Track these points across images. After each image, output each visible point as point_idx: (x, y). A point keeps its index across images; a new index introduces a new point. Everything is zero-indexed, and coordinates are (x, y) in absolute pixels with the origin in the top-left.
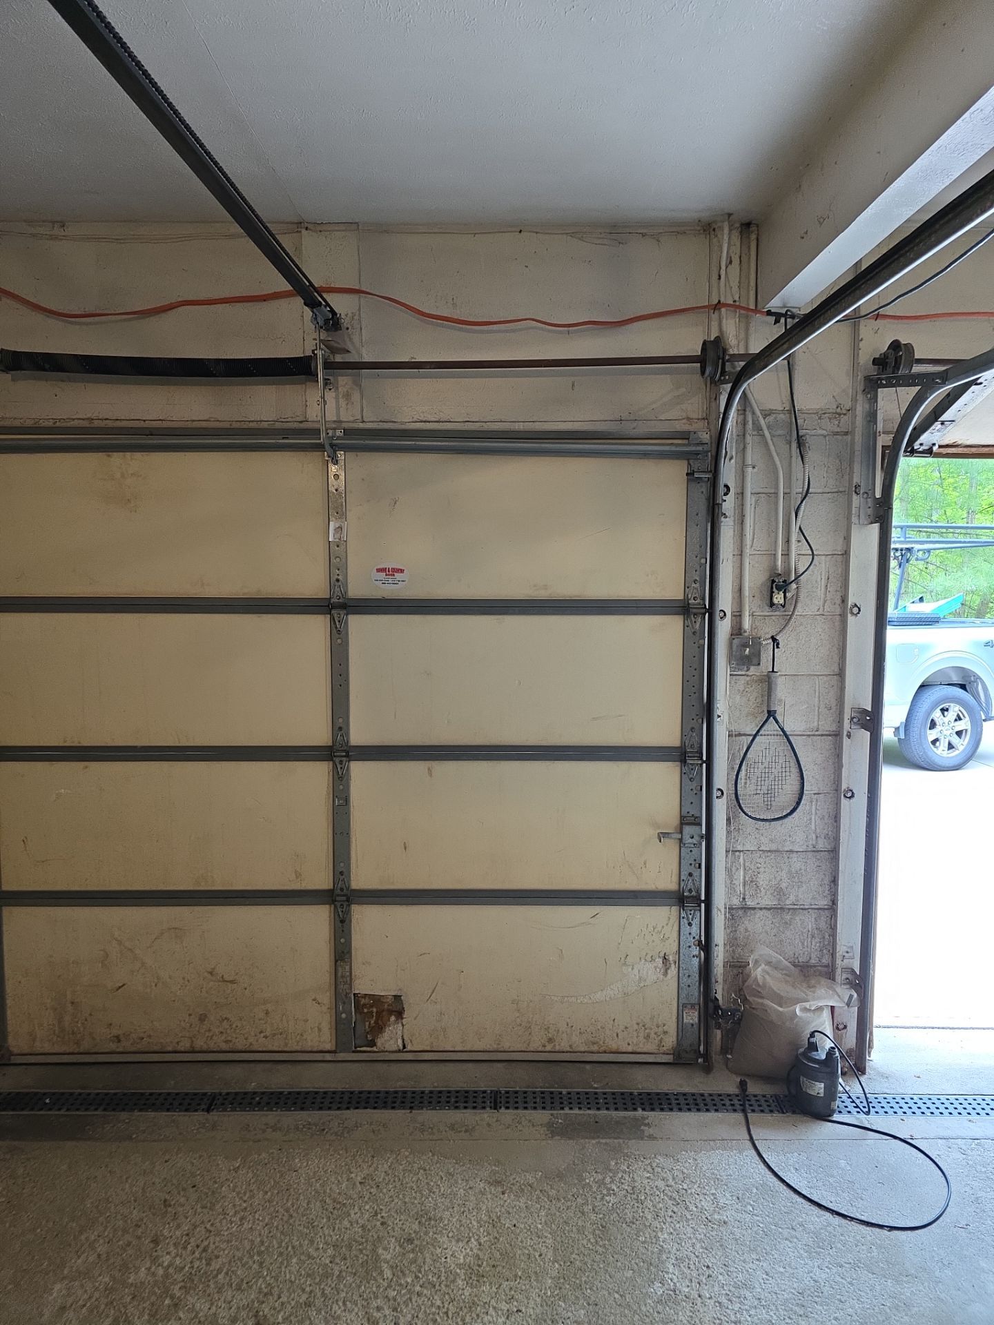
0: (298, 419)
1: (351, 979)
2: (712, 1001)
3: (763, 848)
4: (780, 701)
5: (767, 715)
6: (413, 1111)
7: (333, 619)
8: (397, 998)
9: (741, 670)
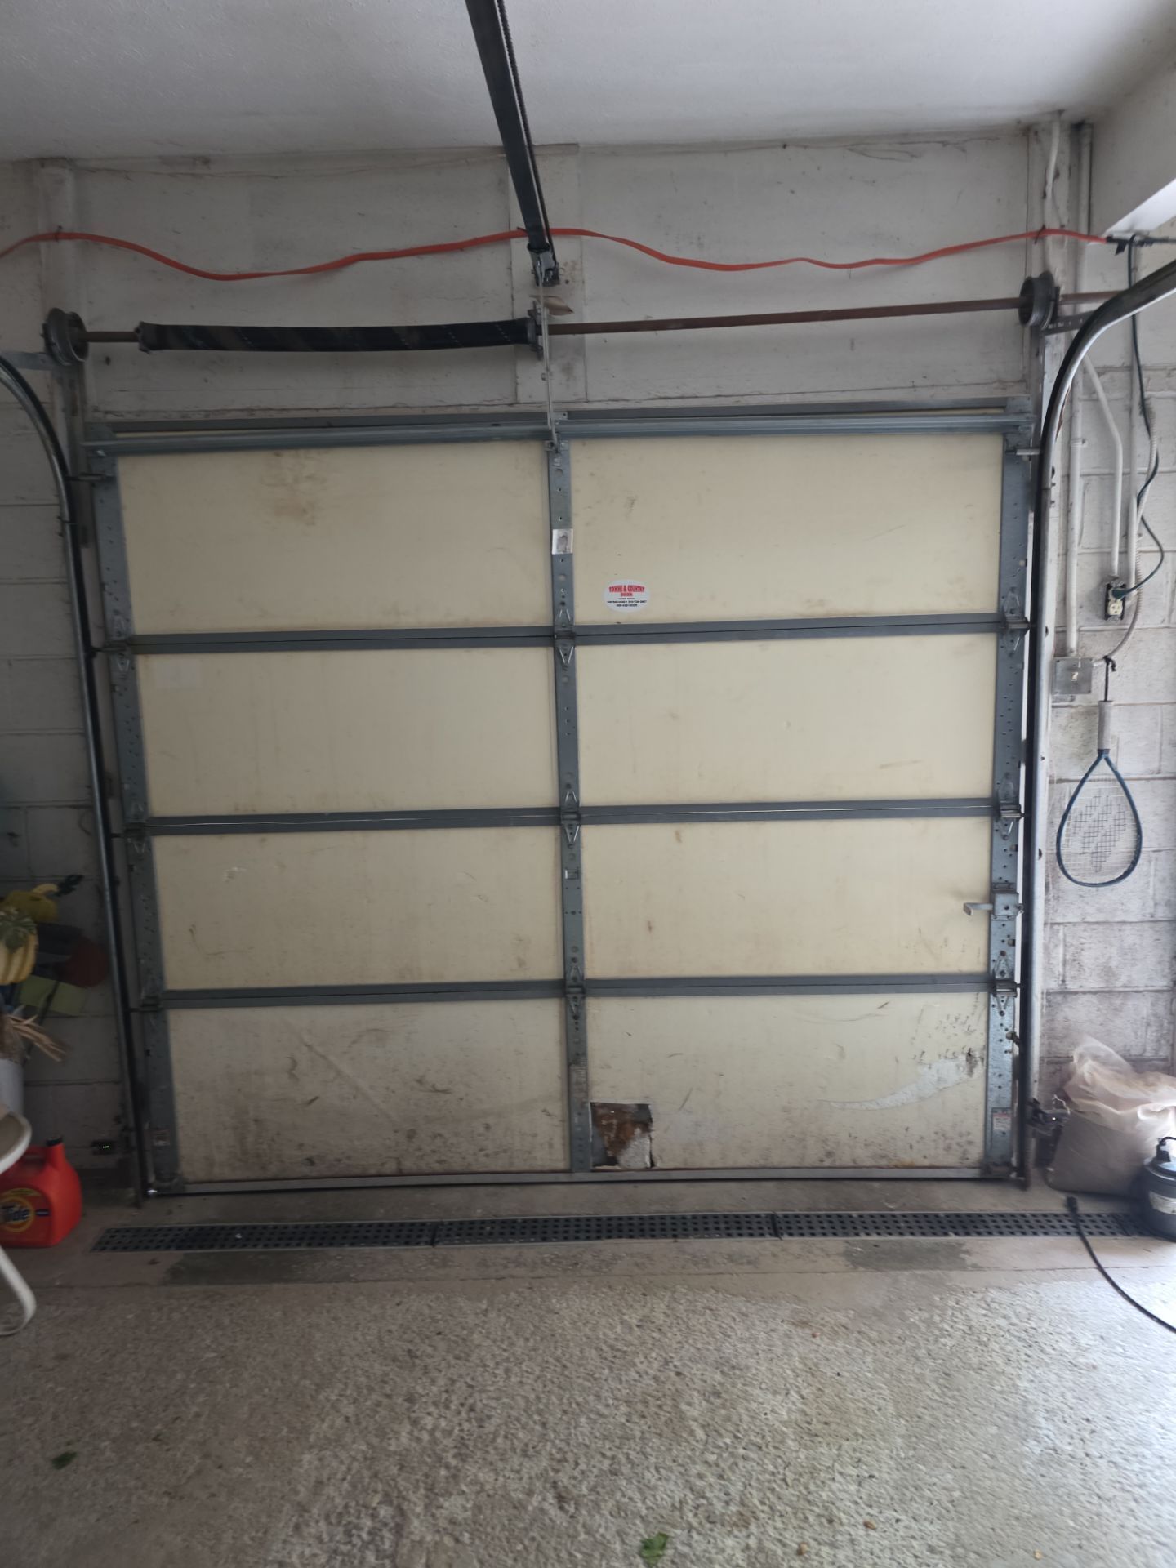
0: (507, 401)
1: (587, 1085)
2: (1031, 1104)
3: (1089, 919)
4: (1113, 737)
5: (1097, 755)
6: (679, 1240)
7: (557, 654)
8: (643, 1108)
9: (1064, 700)
